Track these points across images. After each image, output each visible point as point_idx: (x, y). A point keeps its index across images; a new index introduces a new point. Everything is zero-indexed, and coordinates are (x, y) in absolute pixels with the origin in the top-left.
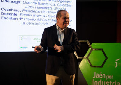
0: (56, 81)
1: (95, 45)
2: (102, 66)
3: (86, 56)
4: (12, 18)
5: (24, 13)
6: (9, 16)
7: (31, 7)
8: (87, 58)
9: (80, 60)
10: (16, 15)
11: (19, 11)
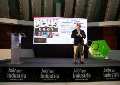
0: (77, 48)
1: (94, 42)
2: (97, 49)
3: (91, 45)
4: (64, 33)
5: (68, 30)
6: (63, 32)
7: (71, 29)
8: (92, 46)
9: (89, 47)
10: (66, 31)
11: (67, 30)
